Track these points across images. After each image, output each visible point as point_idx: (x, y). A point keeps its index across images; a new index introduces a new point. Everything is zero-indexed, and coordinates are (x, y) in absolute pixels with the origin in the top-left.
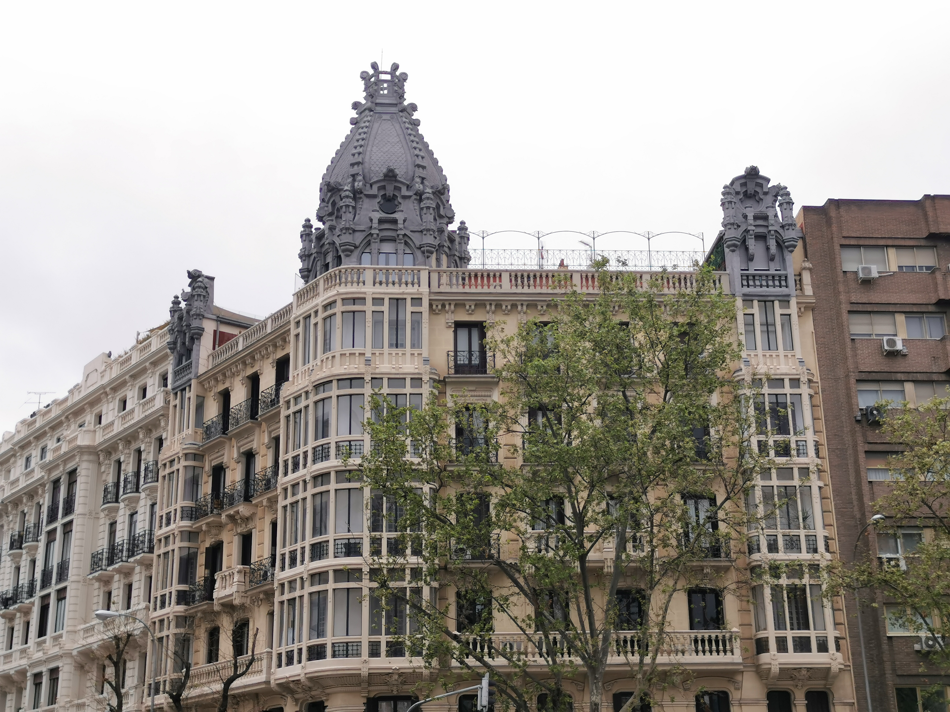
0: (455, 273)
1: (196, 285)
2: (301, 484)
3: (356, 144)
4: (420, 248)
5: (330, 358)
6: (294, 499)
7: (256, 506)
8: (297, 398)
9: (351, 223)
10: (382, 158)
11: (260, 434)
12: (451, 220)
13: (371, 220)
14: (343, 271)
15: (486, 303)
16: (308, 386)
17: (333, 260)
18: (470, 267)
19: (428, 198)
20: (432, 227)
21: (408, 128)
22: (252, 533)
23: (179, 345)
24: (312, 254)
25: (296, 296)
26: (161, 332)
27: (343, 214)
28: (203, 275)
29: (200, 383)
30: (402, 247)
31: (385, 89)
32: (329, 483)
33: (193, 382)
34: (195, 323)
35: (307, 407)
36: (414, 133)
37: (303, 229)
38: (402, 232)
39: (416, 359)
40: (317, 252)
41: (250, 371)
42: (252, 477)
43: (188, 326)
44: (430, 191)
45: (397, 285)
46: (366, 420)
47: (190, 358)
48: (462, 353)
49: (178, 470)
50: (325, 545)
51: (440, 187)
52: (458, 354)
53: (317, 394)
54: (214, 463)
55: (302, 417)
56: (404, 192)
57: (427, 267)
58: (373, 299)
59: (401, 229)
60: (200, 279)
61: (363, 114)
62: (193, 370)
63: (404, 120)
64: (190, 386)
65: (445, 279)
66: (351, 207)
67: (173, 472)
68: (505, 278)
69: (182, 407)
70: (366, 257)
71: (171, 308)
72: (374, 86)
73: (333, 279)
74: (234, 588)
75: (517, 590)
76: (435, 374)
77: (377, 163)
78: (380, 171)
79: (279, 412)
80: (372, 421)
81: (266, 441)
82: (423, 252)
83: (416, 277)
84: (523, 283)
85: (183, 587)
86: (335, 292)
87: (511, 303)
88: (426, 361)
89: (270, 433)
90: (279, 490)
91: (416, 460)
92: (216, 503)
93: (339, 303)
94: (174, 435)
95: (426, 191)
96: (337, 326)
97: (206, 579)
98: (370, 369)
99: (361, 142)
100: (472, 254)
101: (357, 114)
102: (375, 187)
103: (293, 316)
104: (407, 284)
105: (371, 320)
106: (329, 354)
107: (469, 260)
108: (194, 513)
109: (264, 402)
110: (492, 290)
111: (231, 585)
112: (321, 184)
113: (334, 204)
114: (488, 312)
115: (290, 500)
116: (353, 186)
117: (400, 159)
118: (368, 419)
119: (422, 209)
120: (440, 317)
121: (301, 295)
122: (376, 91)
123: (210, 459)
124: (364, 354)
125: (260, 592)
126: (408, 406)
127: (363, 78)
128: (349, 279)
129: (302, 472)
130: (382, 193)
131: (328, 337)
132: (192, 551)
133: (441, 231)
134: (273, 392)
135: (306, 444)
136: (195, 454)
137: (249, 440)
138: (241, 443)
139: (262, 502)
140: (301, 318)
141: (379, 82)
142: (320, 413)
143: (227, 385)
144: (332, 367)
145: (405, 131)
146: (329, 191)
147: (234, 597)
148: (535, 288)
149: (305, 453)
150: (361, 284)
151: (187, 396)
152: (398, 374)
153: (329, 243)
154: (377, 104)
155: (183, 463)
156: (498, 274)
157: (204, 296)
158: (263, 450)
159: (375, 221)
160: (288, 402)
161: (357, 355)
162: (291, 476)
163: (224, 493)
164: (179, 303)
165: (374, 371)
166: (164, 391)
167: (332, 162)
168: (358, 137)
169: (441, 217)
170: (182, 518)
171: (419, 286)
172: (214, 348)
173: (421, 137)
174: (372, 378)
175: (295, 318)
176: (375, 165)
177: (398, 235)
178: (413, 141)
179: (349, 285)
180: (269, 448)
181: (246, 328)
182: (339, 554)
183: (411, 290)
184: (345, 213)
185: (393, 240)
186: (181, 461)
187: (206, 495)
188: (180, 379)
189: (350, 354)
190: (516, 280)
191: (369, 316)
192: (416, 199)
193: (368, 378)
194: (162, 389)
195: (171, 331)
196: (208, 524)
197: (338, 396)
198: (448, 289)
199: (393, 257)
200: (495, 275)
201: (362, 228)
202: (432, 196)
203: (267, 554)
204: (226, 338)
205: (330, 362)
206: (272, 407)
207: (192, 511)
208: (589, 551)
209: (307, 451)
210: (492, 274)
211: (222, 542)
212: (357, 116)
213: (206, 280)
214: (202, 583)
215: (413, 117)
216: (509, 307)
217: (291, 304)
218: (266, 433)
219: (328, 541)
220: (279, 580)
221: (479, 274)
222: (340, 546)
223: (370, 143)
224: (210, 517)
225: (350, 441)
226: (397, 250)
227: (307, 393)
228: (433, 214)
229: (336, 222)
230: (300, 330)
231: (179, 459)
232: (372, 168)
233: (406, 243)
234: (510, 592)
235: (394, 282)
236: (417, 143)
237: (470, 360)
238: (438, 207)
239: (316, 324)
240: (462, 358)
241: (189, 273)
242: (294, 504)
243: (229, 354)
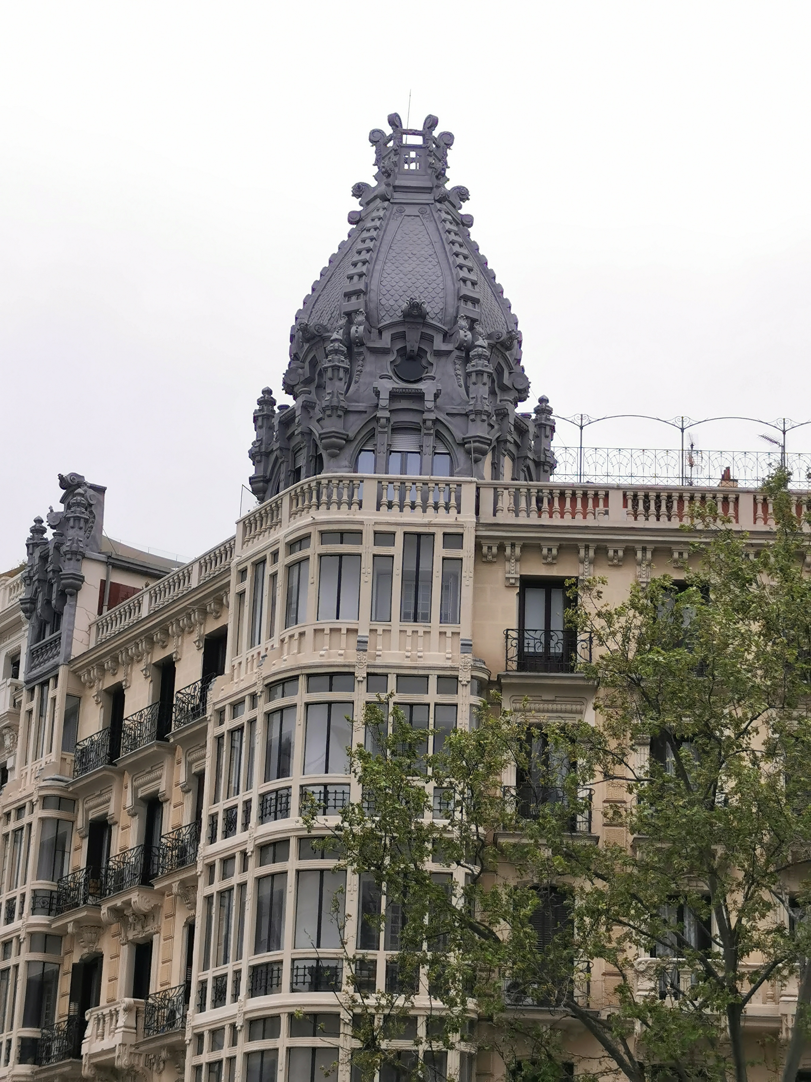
0: (524, 490)
1: (72, 501)
2: (238, 856)
3: (356, 258)
4: (462, 444)
5: (296, 636)
6: (225, 884)
7: (162, 893)
8: (236, 706)
9: (342, 398)
10: (401, 284)
11: (172, 767)
12: (522, 394)
13: (377, 393)
14: (324, 482)
15: (579, 544)
16: (255, 684)
17: (308, 462)
18: (554, 479)
19: (480, 356)
20: (486, 408)
21: (449, 232)
22: (152, 942)
23: (39, 605)
24: (272, 451)
25: (242, 523)
26: (11, 580)
27: (328, 382)
28: (85, 484)
29: (74, 672)
30: (430, 441)
31: (413, 160)
32: (285, 858)
33: (62, 671)
34: (68, 568)
35: (252, 722)
36: (460, 240)
37: (257, 407)
38: (432, 416)
39: (449, 641)
40: (281, 449)
41: (159, 655)
42: (156, 843)
43: (57, 571)
44: (485, 343)
45: (419, 510)
46: (355, 748)
47: (58, 629)
48: (532, 633)
49: (30, 825)
50: (275, 968)
51: (505, 336)
52: (526, 635)
53: (270, 699)
54: (92, 815)
55: (244, 739)
56: (439, 344)
57: (474, 479)
58: (375, 533)
59: (430, 410)
60: (80, 490)
61: (372, 206)
62: (62, 649)
63: (444, 216)
64: (56, 677)
65: (506, 500)
66: (341, 370)
67: (22, 829)
68: (616, 499)
69: (41, 715)
70: (366, 459)
71: (29, 539)
72: (392, 155)
73: (307, 495)
74: (118, 1039)
75: (614, 1065)
76: (481, 670)
77: (392, 292)
78: (396, 307)
79: (205, 730)
80: (369, 749)
81: (182, 779)
82: (468, 452)
83: (453, 495)
84: (647, 508)
85: (30, 1032)
86: (309, 520)
87: (624, 545)
88: (466, 646)
89: (189, 765)
90: (200, 867)
91: (441, 823)
92: (93, 885)
93: (315, 539)
94: (26, 762)
95: (477, 343)
96: (311, 580)
97: (71, 1020)
98: (365, 658)
99: (365, 256)
100: (559, 455)
101: (361, 205)
102: (387, 336)
103: (236, 560)
104: (436, 507)
105: (370, 570)
106: (295, 630)
107: (553, 466)
108: (55, 901)
109: (181, 710)
110: (590, 521)
111: (112, 1032)
112: (293, 328)
113: (314, 363)
114: (582, 562)
115: (218, 885)
116: (348, 333)
117: (434, 285)
118: (359, 746)
119: (468, 375)
120: (495, 567)
121: (250, 523)
122: (395, 164)
123: (86, 806)
124: (356, 631)
125: (162, 1047)
126: (431, 727)
127: (373, 141)
128: (335, 497)
129: (239, 836)
130: (399, 345)
131: (294, 598)
132: (48, 968)
133: (502, 414)
134: (198, 693)
135: (249, 786)
136: (60, 798)
137: (153, 776)
138: (140, 781)
139: (170, 885)
140: (249, 564)
141: (401, 149)
142: (275, 735)
143: (120, 677)
144: (299, 652)
145: (444, 236)
146: (308, 339)
147: (116, 1054)
148: (669, 520)
149: (247, 803)
150: (355, 507)
151: (51, 694)
152: (415, 668)
153: (302, 433)
154: (396, 188)
155: (39, 813)
156: (602, 493)
157: (86, 521)
158: (176, 795)
159: (385, 395)
160: (221, 712)
161: (344, 631)
162: (222, 844)
163: (108, 868)
164: (44, 531)
165: (372, 662)
166: (11, 684)
167: (313, 290)
168: (360, 246)
169: (504, 389)
170: (34, 911)
171: (459, 512)
172: (100, 612)
173: (474, 248)
174: (369, 674)
175: (239, 564)
176: (388, 296)
177: (425, 421)
178: (457, 255)
179: (334, 507)
180: (187, 792)
181: (158, 577)
182: (299, 986)
183: (442, 517)
184: (331, 379)
185: (414, 429)
186: (36, 809)
187: (77, 870)
188: (39, 664)
189: (331, 630)
190: (635, 504)
191: (367, 564)
192: (458, 358)
193: (361, 673)
194: (10, 680)
195: (28, 580)
196: (77, 922)
197: (307, 705)
198: (510, 519)
199: (413, 460)
200: (596, 495)
201: (361, 406)
202: (488, 353)
203: (176, 980)
204: (122, 595)
205: (295, 643)
206: (193, 719)
207: (52, 898)
208: (748, 998)
209: (250, 800)
210: (591, 493)
211: (102, 956)
212: (361, 208)
213: (91, 492)
214: (64, 1026)
215: (462, 212)
216: (621, 553)
217: (233, 538)
218: (183, 766)
219: (281, 962)
220: (194, 1028)
221: (568, 493)
222: (301, 972)
223: (382, 257)
224: (81, 910)
225: (325, 786)
226: (421, 446)
227: (254, 697)
228: (489, 384)
229: (317, 395)
230: (247, 585)
231: (33, 805)
232: (383, 301)
233: (438, 436)
234: (602, 1068)
235: (413, 503)
236: (465, 258)
237: (547, 646)
238: (499, 371)
239: (274, 576)
240: (532, 643)
241: (61, 477)
242: (225, 894)
243: (126, 623)
